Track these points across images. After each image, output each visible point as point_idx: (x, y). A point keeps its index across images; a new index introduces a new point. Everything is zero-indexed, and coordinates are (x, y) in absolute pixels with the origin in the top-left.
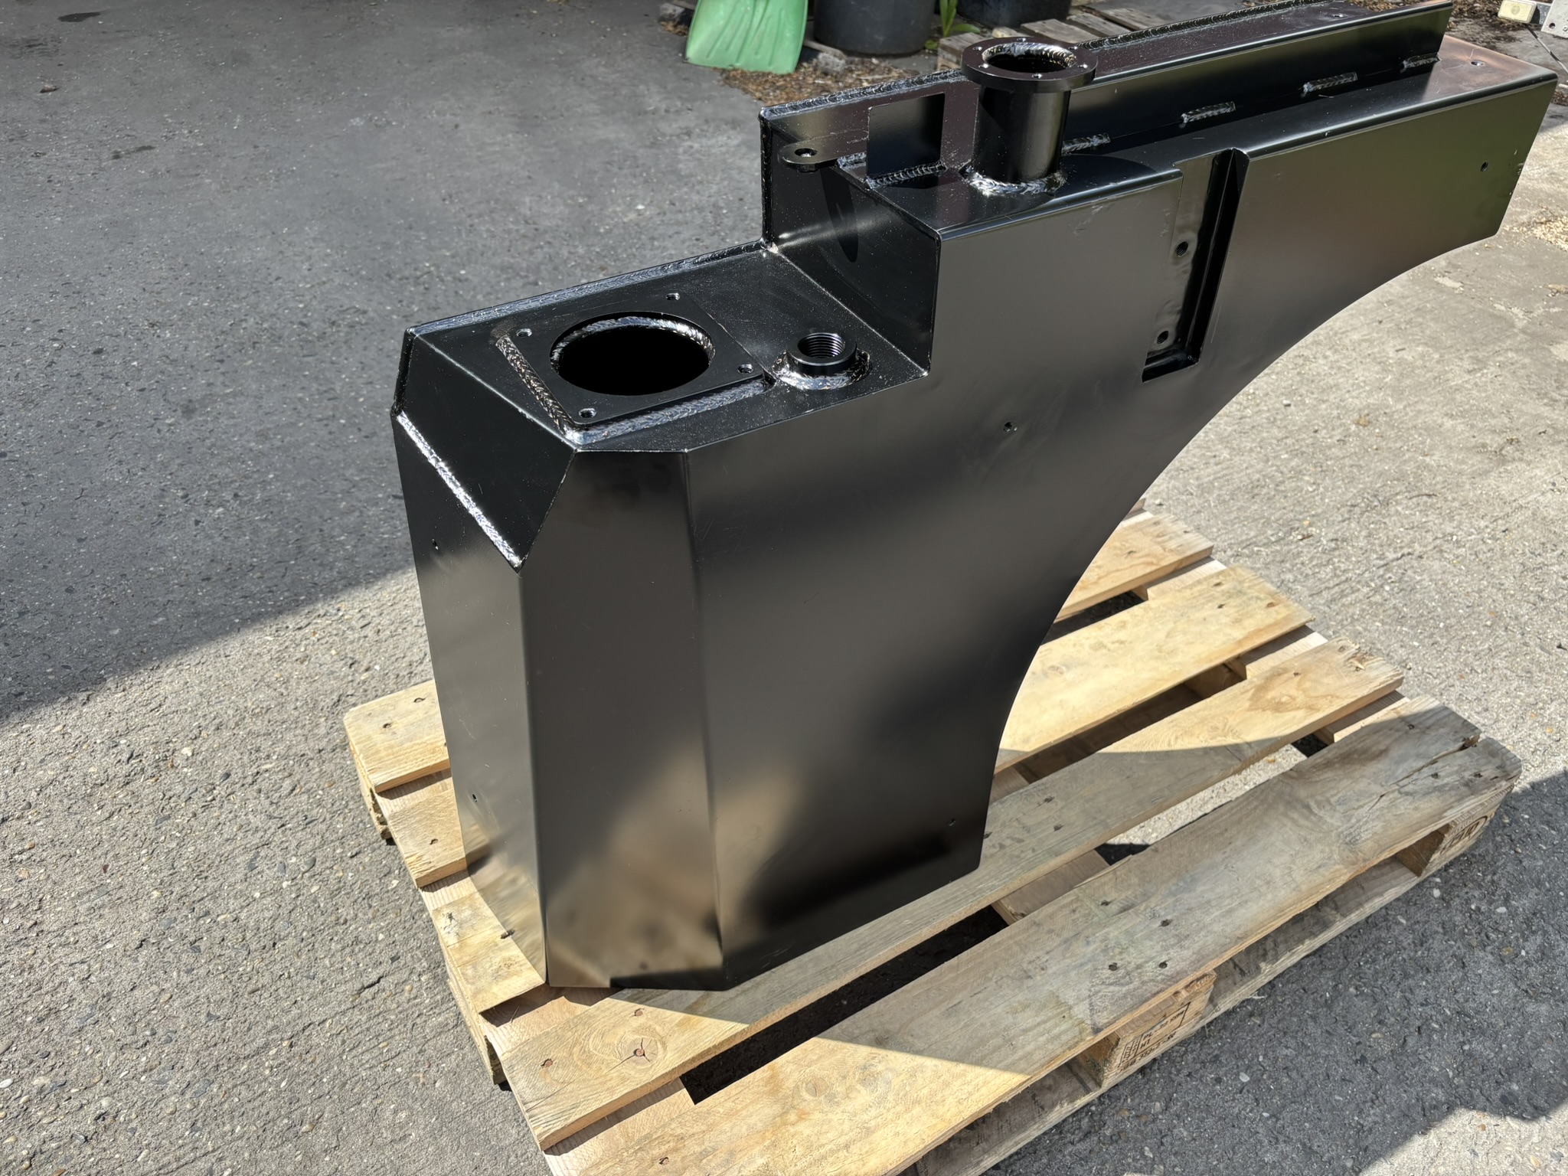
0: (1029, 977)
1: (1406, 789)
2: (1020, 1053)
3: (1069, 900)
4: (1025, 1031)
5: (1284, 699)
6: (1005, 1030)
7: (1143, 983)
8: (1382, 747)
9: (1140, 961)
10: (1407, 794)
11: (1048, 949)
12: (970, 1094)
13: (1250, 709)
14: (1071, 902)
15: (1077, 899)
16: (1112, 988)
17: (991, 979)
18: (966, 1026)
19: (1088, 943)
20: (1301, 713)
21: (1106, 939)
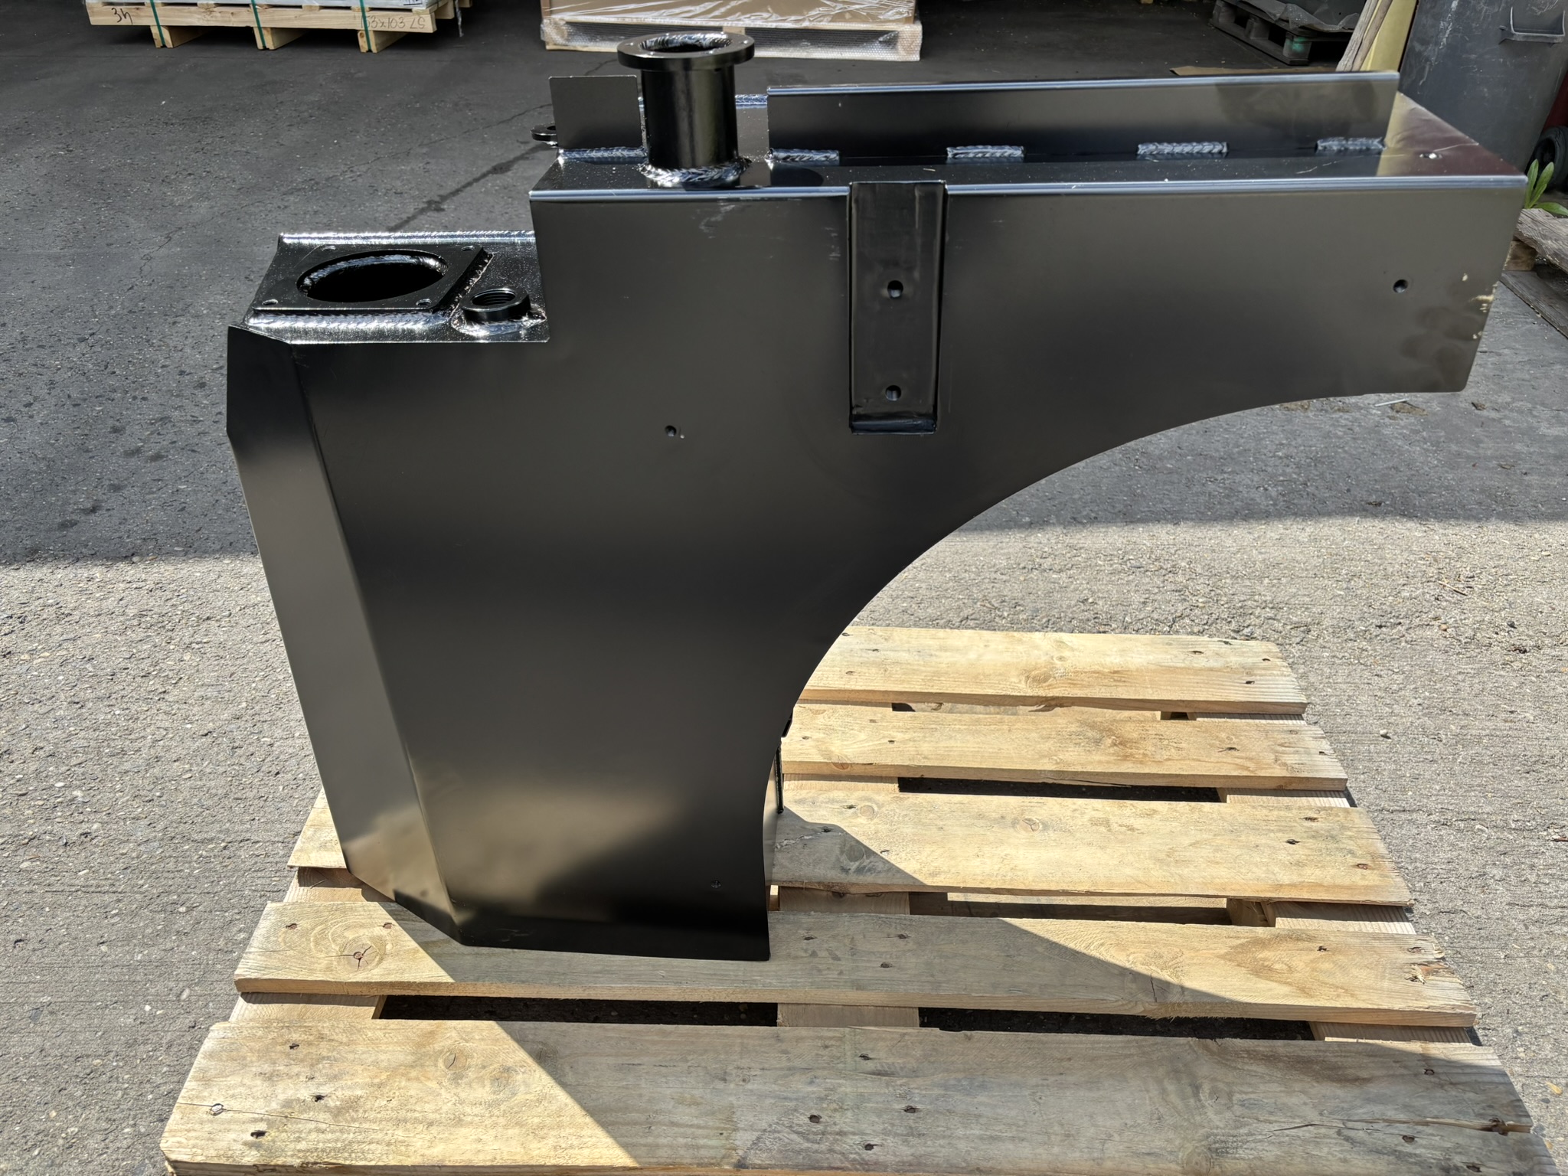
0: (725, 1080)
1: (1352, 1133)
2: (650, 1140)
3: (831, 1034)
4: (673, 1124)
5: (1277, 966)
6: (656, 1112)
7: (831, 1151)
8: (1364, 1074)
9: (847, 1129)
10: (1347, 1139)
11: (766, 1066)
12: (572, 1147)
13: (1222, 957)
14: (831, 1038)
15: (841, 1039)
16: (794, 1137)
17: (687, 1061)
18: (626, 1088)
19: (811, 1083)
20: (1285, 989)
21: (833, 1089)
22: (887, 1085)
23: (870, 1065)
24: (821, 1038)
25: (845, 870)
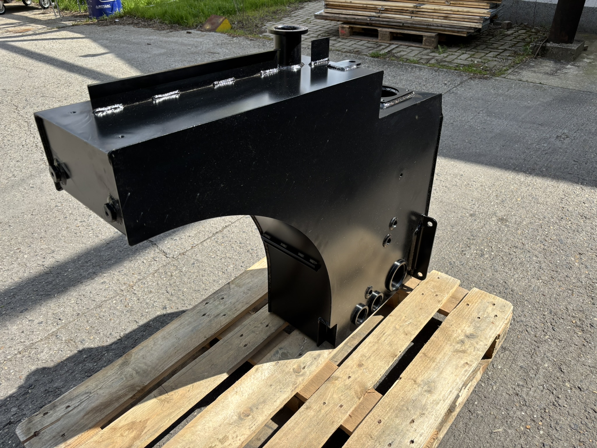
0: (248, 290)
1: (86, 395)
7: (214, 297)
8: (86, 417)
9: (215, 302)
11: (243, 298)
14: (236, 312)
15: (234, 314)
16: (223, 293)
17: (259, 286)
21: (225, 305)
22: (214, 315)
23: (222, 314)
24: (239, 310)
25: (281, 349)
